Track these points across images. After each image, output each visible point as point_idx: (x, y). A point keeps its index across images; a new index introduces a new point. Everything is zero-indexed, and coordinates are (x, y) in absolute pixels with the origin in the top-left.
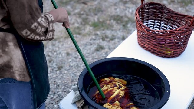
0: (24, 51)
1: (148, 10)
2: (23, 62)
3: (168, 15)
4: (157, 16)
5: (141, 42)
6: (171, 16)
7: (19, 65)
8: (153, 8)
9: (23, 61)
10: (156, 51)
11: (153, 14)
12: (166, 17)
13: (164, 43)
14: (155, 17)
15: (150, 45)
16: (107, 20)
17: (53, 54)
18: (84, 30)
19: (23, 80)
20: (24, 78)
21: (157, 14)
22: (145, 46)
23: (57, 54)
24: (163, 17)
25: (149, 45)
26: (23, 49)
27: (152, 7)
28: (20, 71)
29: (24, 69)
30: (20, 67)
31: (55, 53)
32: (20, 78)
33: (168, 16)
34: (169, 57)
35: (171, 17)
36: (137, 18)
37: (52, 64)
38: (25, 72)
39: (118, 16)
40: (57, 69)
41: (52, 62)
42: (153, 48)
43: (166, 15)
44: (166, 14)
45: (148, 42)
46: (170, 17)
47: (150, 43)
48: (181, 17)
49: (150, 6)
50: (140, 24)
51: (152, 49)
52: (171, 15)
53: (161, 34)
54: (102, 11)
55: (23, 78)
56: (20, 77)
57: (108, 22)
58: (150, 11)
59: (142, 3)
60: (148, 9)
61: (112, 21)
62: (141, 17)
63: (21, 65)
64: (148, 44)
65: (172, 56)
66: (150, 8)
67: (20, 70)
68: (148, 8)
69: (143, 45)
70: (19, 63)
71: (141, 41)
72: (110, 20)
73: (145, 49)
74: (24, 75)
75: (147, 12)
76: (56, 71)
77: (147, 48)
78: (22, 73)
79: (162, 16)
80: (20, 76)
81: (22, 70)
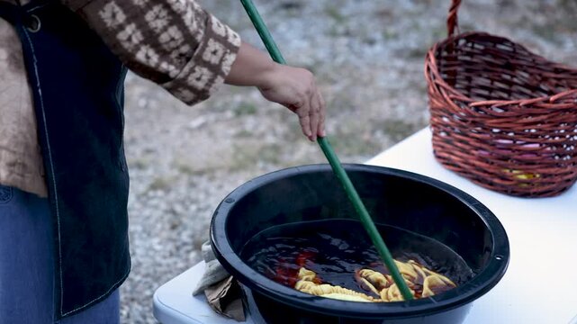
0: (40, 91)
1: (468, 58)
2: (29, 124)
3: (531, 74)
4: (497, 78)
5: (442, 147)
6: (539, 78)
7: (14, 130)
8: (484, 53)
9: (32, 119)
10: (485, 172)
11: (485, 70)
12: (526, 81)
13: (511, 142)
14: (493, 81)
15: (468, 153)
16: (363, 132)
17: (187, 209)
18: (292, 153)
19: (19, 186)
20: (22, 176)
21: (497, 72)
22: (453, 157)
23: (199, 210)
24: (515, 80)
25: (465, 155)
26: (39, 84)
27: (482, 47)
28: (14, 152)
29: (27, 146)
30: (15, 137)
31: (193, 208)
32: (8, 176)
33: (531, 78)
34: (525, 195)
35: (541, 82)
36: (429, 69)
37: (179, 234)
38: (30, 156)
39: (399, 123)
40: (189, 248)
41: (180, 228)
42: (477, 163)
43: (526, 75)
44: (525, 71)
45: (459, 144)
46: (537, 80)
47: (467, 147)
48: (573, 77)
49: (476, 46)
50: (438, 86)
51: (474, 165)
52: (540, 75)
53: (500, 111)
54: (353, 108)
55: (19, 178)
56: (11, 172)
57: (366, 137)
58: (475, 60)
59: (451, 31)
60: (468, 54)
61: (379, 134)
62: (445, 76)
63: (21, 132)
64: (463, 150)
65: (535, 190)
66: (475, 51)
67: (12, 148)
68: (468, 49)
69: (446, 155)
70: (14, 122)
71: (442, 144)
72: (373, 132)
73: (453, 171)
74: (24, 166)
75: (466, 62)
76: (188, 252)
77: (459, 167)
78: (19, 161)
79: (513, 76)
80: (12, 168)
81: (21, 150)
